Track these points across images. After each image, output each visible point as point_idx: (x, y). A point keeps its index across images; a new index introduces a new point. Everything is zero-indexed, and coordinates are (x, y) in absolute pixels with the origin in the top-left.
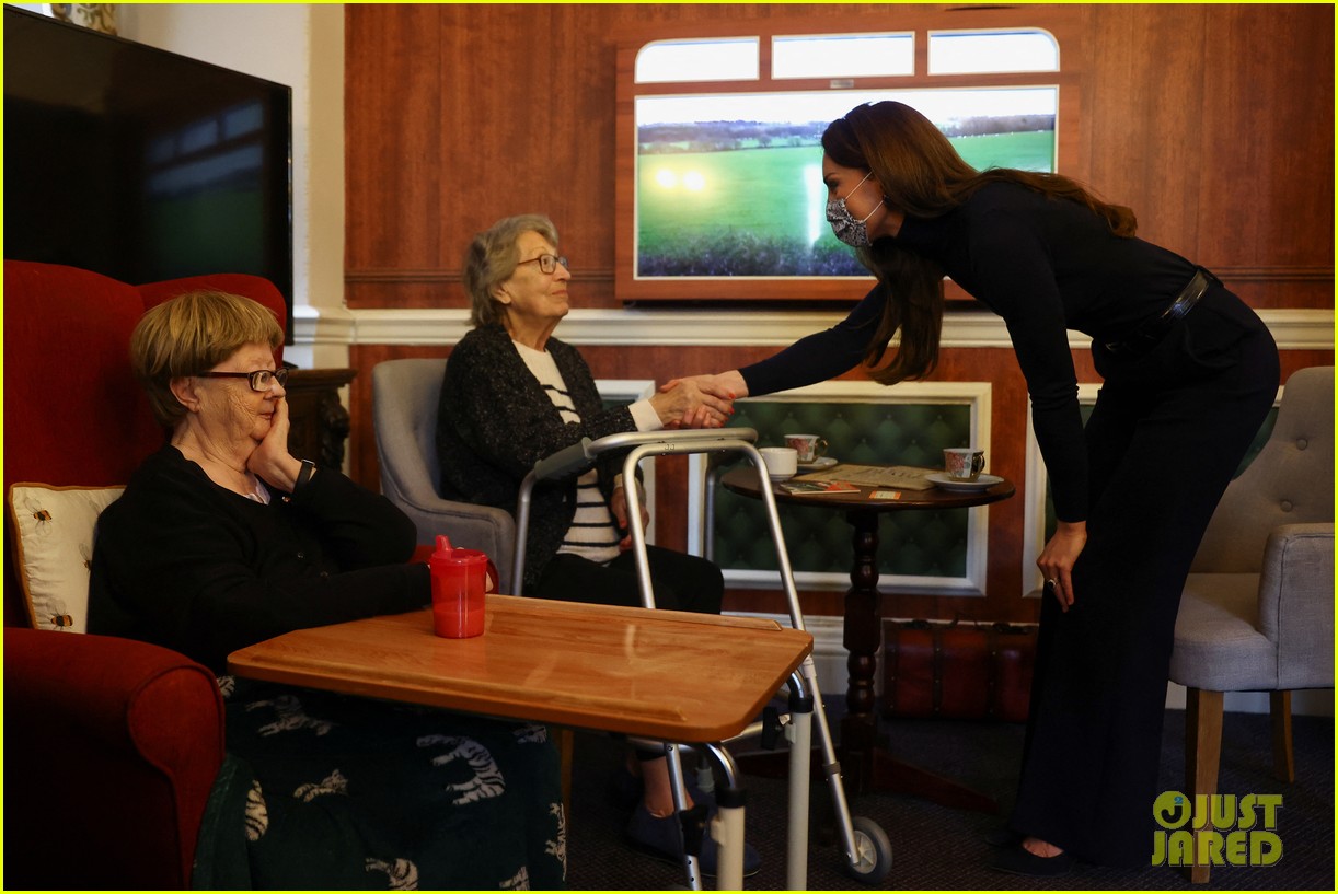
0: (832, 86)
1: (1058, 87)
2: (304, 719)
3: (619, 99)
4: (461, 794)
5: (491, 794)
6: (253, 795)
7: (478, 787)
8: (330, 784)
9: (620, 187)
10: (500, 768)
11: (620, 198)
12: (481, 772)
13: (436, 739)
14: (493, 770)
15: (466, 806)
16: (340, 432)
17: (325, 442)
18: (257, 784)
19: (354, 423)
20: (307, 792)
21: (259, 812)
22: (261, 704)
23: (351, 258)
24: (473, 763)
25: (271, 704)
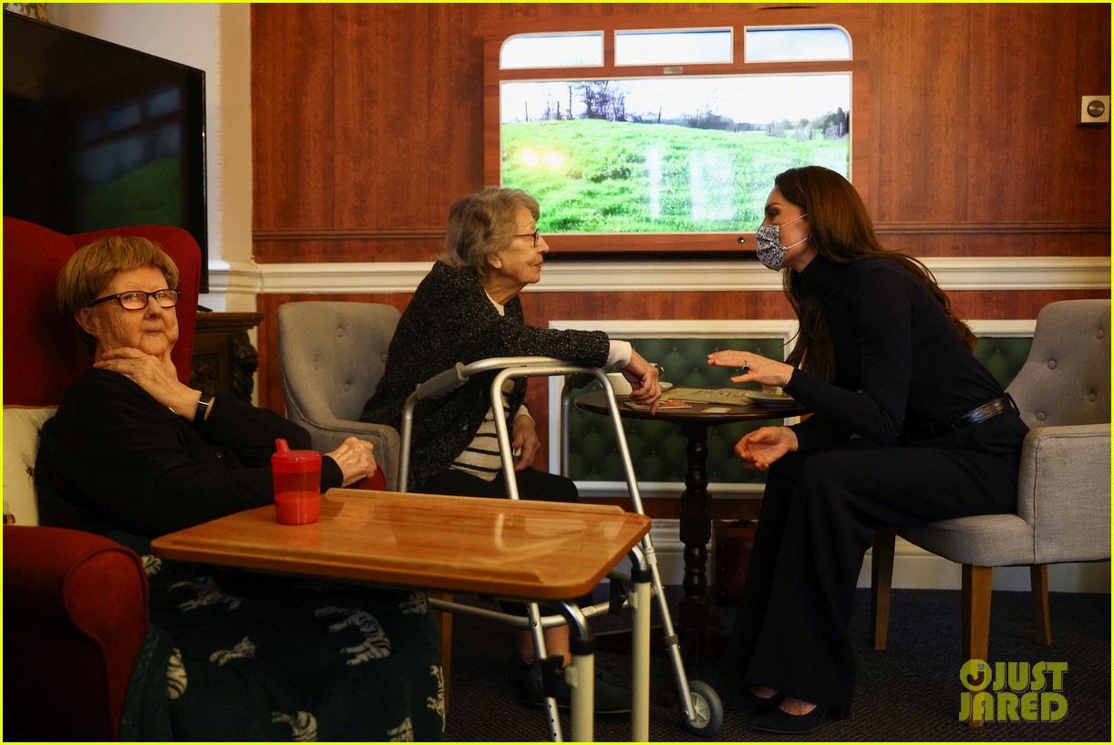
0: (665, 72)
1: (851, 73)
2: (218, 595)
3: (486, 83)
4: (353, 656)
5: (379, 655)
6: (173, 660)
7: (367, 649)
8: (241, 650)
9: (487, 158)
10: (387, 635)
11: (487, 168)
12: (370, 637)
13: (332, 610)
14: (381, 634)
15: (357, 666)
16: (249, 366)
17: (236, 375)
18: (177, 651)
19: (262, 360)
20: (221, 657)
21: (179, 674)
22: (181, 584)
23: (258, 220)
24: (363, 629)
25: (189, 583)
